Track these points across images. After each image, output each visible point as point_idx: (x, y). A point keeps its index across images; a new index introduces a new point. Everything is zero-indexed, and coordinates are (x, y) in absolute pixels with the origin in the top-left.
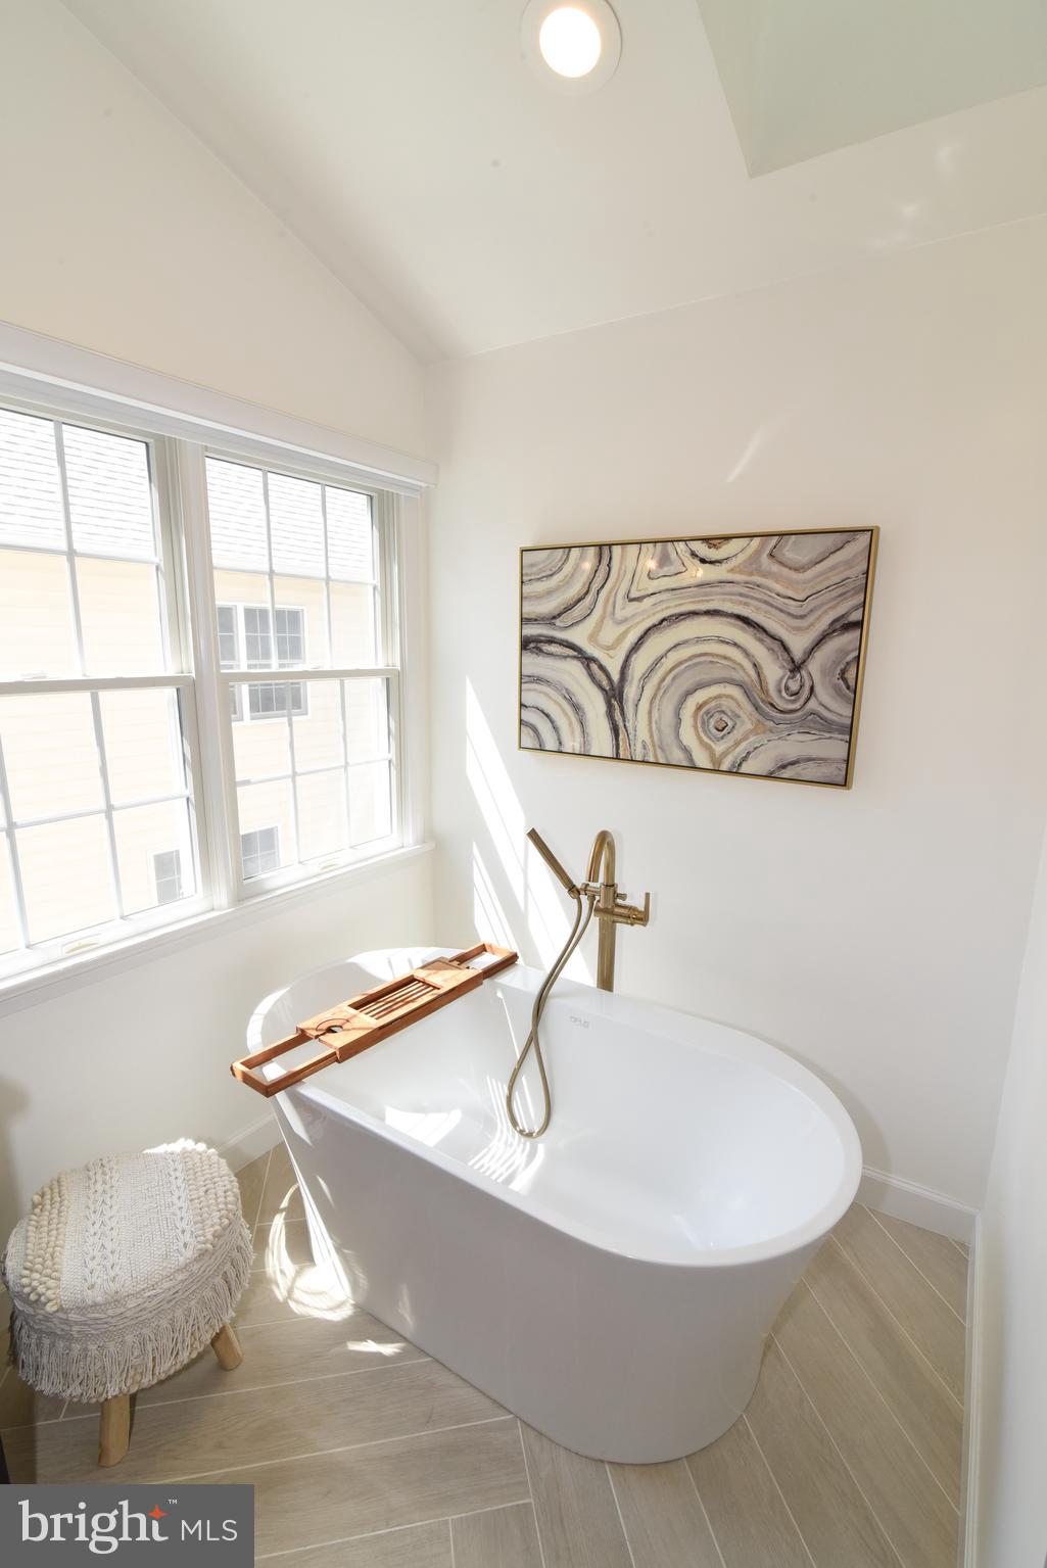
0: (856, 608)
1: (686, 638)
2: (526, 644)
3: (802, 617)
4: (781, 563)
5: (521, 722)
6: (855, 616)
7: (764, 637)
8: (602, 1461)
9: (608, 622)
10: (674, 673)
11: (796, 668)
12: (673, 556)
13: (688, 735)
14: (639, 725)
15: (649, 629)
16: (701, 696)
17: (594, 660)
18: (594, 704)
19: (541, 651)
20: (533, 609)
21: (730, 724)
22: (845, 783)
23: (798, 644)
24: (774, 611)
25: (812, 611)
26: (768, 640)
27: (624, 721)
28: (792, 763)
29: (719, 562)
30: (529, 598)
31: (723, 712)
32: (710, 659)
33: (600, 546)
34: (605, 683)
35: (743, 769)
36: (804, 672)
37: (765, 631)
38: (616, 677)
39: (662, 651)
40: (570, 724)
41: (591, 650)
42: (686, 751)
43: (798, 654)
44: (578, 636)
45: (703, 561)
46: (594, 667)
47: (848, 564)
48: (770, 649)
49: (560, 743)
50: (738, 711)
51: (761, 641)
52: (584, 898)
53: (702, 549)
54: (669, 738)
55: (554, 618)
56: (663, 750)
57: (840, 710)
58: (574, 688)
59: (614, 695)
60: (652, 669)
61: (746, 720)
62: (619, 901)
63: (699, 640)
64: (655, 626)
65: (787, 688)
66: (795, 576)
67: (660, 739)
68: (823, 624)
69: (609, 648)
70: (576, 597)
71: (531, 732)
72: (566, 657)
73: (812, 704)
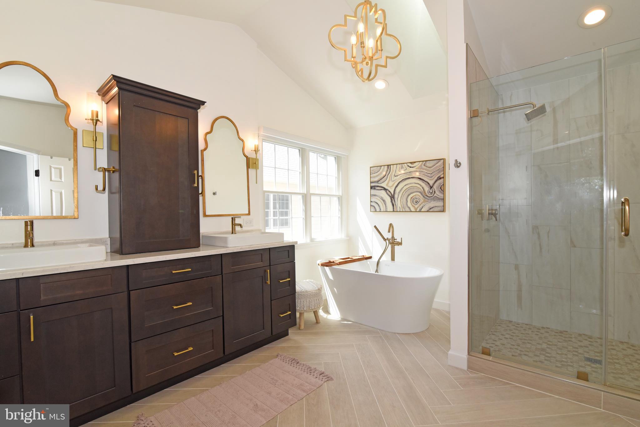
0: (442, 175)
1: (408, 183)
2: (371, 188)
3: (432, 177)
4: (426, 167)
5: (371, 205)
7: (424, 182)
8: (395, 333)
9: (390, 181)
10: (406, 191)
11: (431, 187)
12: (404, 166)
13: (409, 204)
14: (398, 203)
15: (400, 182)
16: (411, 195)
18: (388, 200)
19: (375, 189)
20: (373, 180)
21: (418, 201)
22: (443, 211)
23: (431, 183)
24: (426, 176)
25: (433, 176)
26: (425, 182)
27: (395, 203)
28: (432, 208)
29: (414, 167)
30: (372, 177)
31: (416, 198)
32: (413, 187)
33: (388, 165)
34: (390, 195)
35: (422, 210)
36: (433, 188)
37: (424, 180)
38: (393, 193)
39: (403, 187)
40: (383, 205)
41: (386, 187)
42: (409, 208)
43: (431, 185)
44: (384, 185)
45: (410, 167)
46: (388, 191)
47: (440, 166)
48: (425, 184)
49: (380, 209)
50: (420, 198)
51: (424, 183)
52: (387, 241)
53: (410, 165)
54: (405, 205)
55: (378, 181)
56: (404, 208)
57: (441, 196)
58: (382, 196)
59: (392, 197)
60: (401, 191)
61: (422, 200)
62: (395, 241)
63: (410, 183)
64: (401, 181)
65: (430, 192)
66: (429, 169)
67: (403, 205)
68: (436, 178)
69: (391, 187)
70: (383, 176)
71: (373, 208)
72: (382, 189)
73: (435, 195)
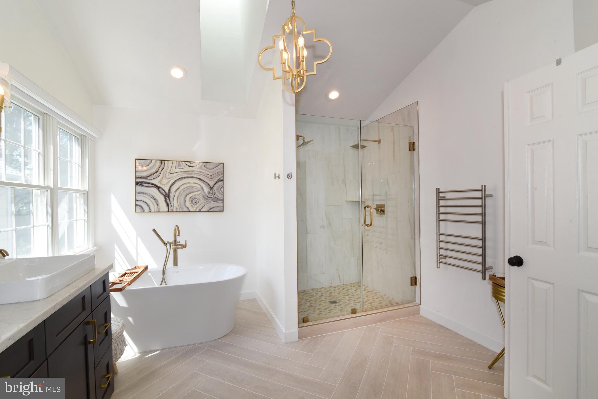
0: (222, 177)
1: (186, 182)
2: (137, 184)
3: (212, 179)
4: (207, 168)
5: (136, 205)
6: (222, 179)
7: (204, 182)
9: (164, 179)
10: (184, 190)
11: (211, 189)
12: (181, 164)
13: (188, 204)
14: (175, 203)
15: (176, 181)
16: (190, 195)
17: (160, 188)
18: (161, 199)
19: (143, 185)
20: (139, 174)
21: (198, 201)
22: (223, 211)
23: (212, 184)
24: (206, 177)
25: (214, 177)
26: (205, 183)
27: (170, 202)
28: (212, 208)
29: (193, 167)
30: (138, 171)
31: (196, 198)
32: (192, 187)
33: (161, 161)
34: (164, 193)
35: (202, 210)
36: (213, 189)
37: (204, 181)
38: (167, 192)
39: (180, 185)
40: (153, 204)
41: (159, 185)
42: (188, 208)
43: (211, 186)
44: (156, 182)
45: (189, 166)
46: (160, 189)
47: (220, 169)
48: (205, 185)
49: (150, 209)
50: (199, 198)
51: (204, 183)
52: (168, 246)
53: (189, 164)
54: (183, 205)
55: (147, 177)
56: (181, 208)
57: (221, 196)
58: (154, 194)
59: (167, 196)
60: (177, 189)
61: (202, 200)
62: (178, 244)
63: (189, 183)
64: (178, 180)
65: (210, 193)
66: (210, 170)
67: (180, 205)
68: (216, 180)
69: (165, 185)
70: (155, 172)
71: (140, 207)
72: (152, 187)
73: (215, 196)
